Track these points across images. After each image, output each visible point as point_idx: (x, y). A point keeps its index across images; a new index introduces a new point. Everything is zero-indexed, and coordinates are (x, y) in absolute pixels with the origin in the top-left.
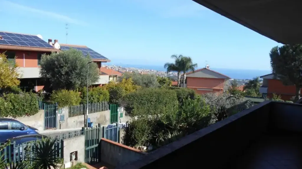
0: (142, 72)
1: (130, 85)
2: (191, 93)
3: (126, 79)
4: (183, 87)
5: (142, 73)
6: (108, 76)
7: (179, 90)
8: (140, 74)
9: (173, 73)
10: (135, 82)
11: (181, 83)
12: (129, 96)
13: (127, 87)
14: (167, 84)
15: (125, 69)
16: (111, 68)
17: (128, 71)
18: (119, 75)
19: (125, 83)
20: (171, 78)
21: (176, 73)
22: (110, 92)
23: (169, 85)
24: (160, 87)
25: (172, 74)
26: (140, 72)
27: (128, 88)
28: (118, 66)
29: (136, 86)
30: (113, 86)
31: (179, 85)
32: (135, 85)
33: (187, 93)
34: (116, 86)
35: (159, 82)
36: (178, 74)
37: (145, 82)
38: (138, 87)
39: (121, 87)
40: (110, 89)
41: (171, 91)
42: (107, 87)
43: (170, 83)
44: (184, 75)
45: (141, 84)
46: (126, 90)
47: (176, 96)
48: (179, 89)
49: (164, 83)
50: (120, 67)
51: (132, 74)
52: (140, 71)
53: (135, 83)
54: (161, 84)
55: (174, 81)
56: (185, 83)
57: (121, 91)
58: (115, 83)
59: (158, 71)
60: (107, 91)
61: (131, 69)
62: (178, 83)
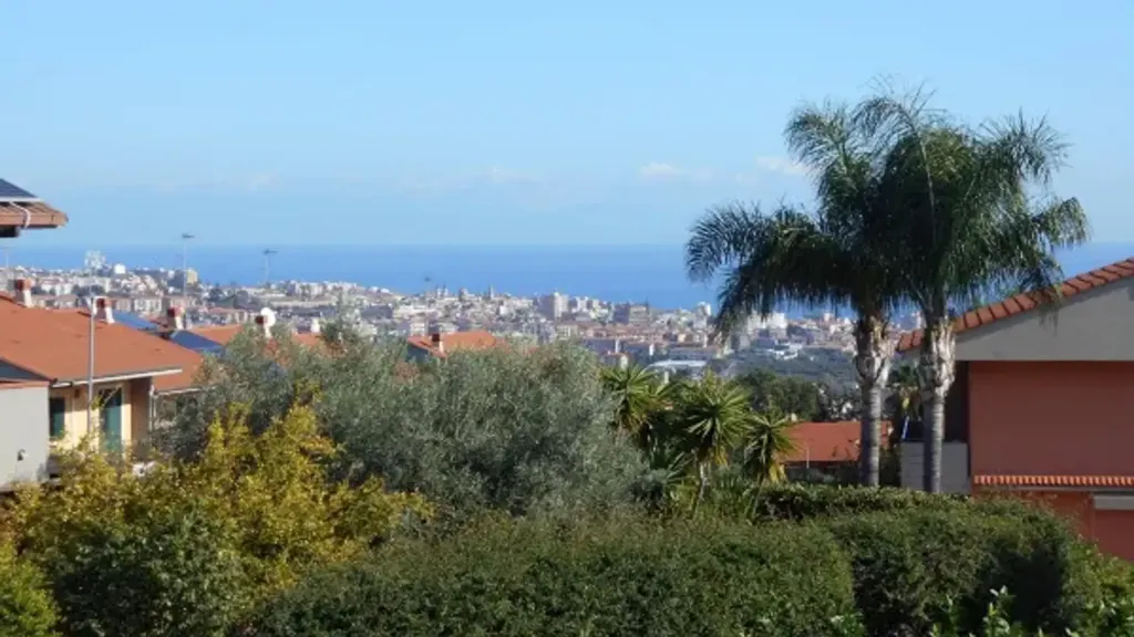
0: (449, 330)
1: (296, 494)
2: (1023, 548)
3: (257, 424)
4: (928, 487)
5: (436, 339)
6: (38, 397)
7: (873, 520)
8: (415, 351)
9: (809, 325)
10: (357, 451)
11: (894, 439)
12: (298, 616)
13: (271, 515)
14: (734, 456)
15: (236, 301)
16: (80, 293)
17: (270, 317)
18: (170, 374)
19: (247, 464)
20: (780, 378)
21: (837, 324)
22: (63, 587)
23: (757, 467)
24: (652, 496)
25: (791, 330)
26: (419, 328)
27: (280, 524)
28: (155, 275)
29: (379, 495)
30: (99, 505)
31: (875, 459)
32: (356, 483)
33: (974, 556)
34: (132, 512)
35: (642, 441)
36: (863, 332)
37: (480, 438)
38: (398, 509)
39: (188, 523)
40: (69, 552)
41: (785, 534)
42: (33, 520)
43: (769, 441)
44: (926, 344)
45: (431, 475)
46: (259, 546)
47: (849, 598)
48: (877, 505)
49: (704, 445)
50: (178, 281)
51: (325, 356)
52: (413, 316)
53: (358, 465)
54: (659, 463)
55: (822, 416)
56: (948, 438)
57: (197, 561)
58: (121, 467)
59: (622, 315)
60: (28, 568)
61: (308, 304)
62: (867, 444)
